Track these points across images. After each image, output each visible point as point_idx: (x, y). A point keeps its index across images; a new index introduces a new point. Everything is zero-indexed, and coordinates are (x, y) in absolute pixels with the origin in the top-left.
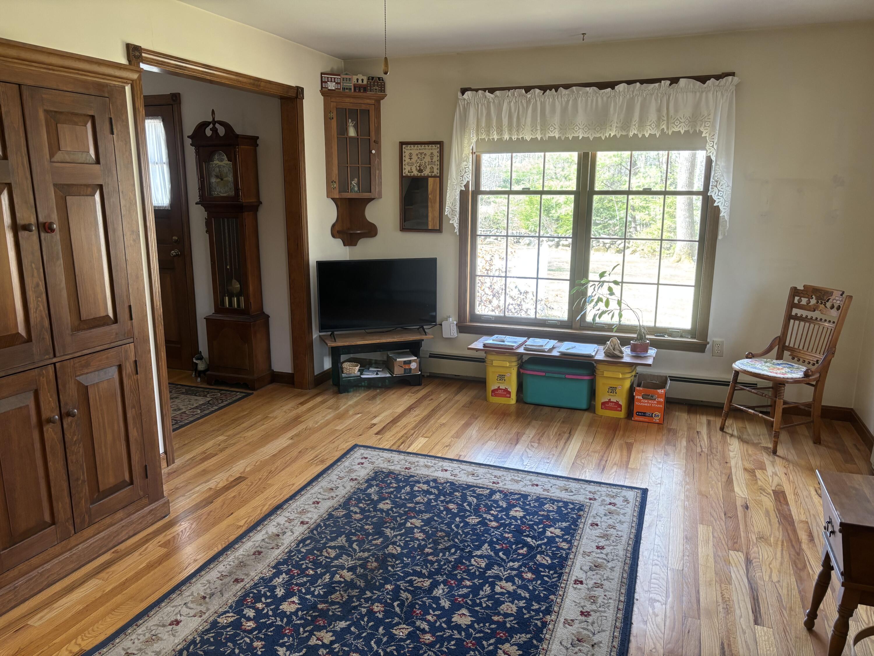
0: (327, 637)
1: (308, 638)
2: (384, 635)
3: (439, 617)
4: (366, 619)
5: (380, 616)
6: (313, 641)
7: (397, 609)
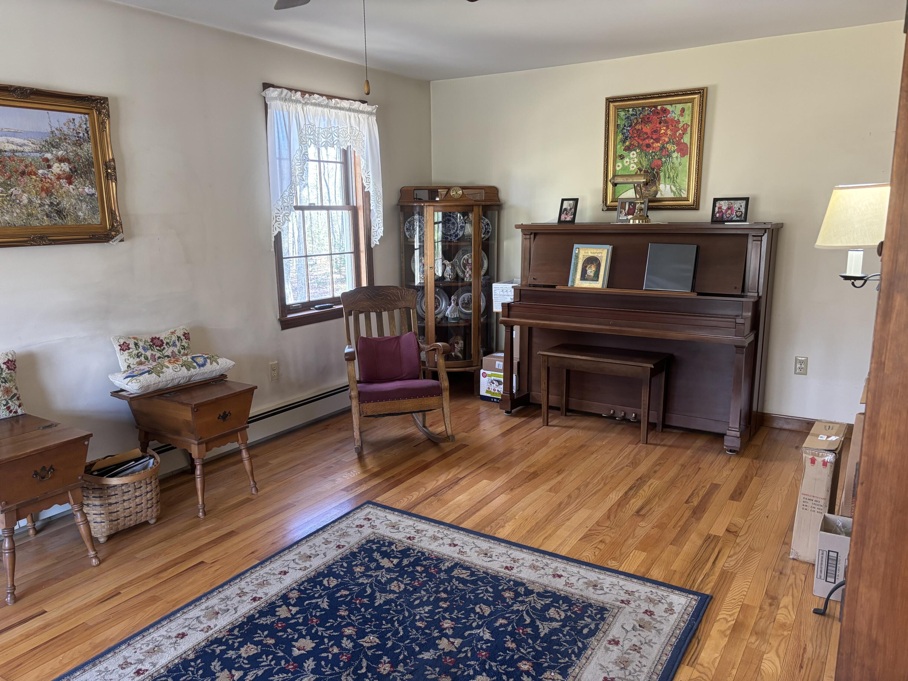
0: (443, 644)
1: (462, 645)
2: (389, 639)
3: (326, 650)
4: (401, 657)
5: (385, 658)
6: (458, 642)
7: (364, 663)
